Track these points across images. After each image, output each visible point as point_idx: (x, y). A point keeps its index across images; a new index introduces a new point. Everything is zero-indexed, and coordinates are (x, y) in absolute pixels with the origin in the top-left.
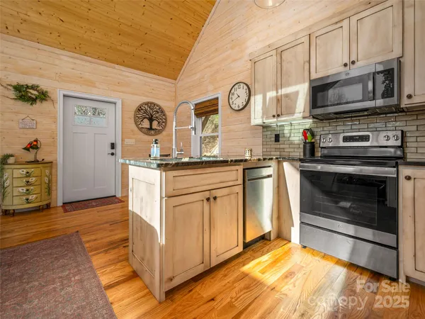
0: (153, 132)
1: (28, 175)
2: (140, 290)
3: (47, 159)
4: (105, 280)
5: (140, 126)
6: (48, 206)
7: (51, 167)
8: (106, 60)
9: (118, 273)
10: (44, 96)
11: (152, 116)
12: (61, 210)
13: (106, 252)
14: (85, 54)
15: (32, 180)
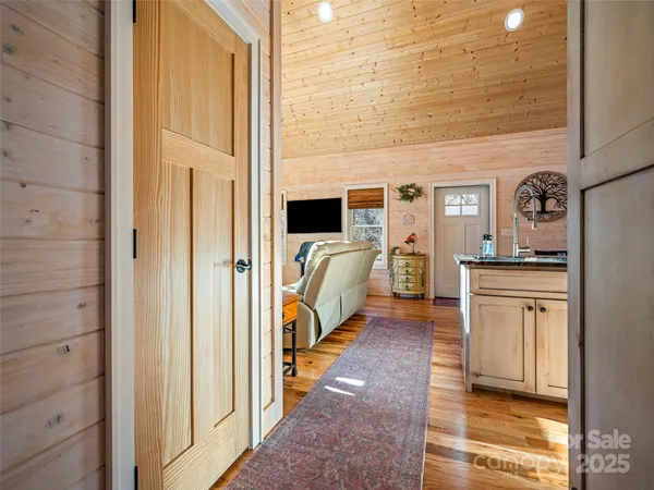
0: (546, 217)
1: (407, 265)
2: (456, 377)
3: (422, 252)
4: (435, 359)
5: (525, 210)
6: (423, 297)
7: (425, 259)
8: (476, 135)
9: (448, 360)
10: (419, 192)
11: (545, 192)
12: (432, 302)
13: (448, 344)
14: (454, 138)
15: (410, 270)
